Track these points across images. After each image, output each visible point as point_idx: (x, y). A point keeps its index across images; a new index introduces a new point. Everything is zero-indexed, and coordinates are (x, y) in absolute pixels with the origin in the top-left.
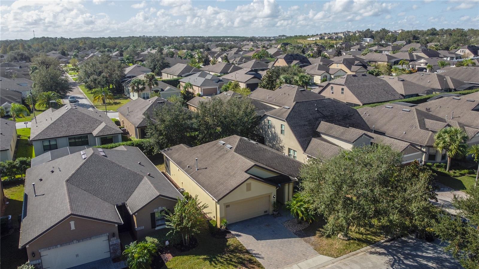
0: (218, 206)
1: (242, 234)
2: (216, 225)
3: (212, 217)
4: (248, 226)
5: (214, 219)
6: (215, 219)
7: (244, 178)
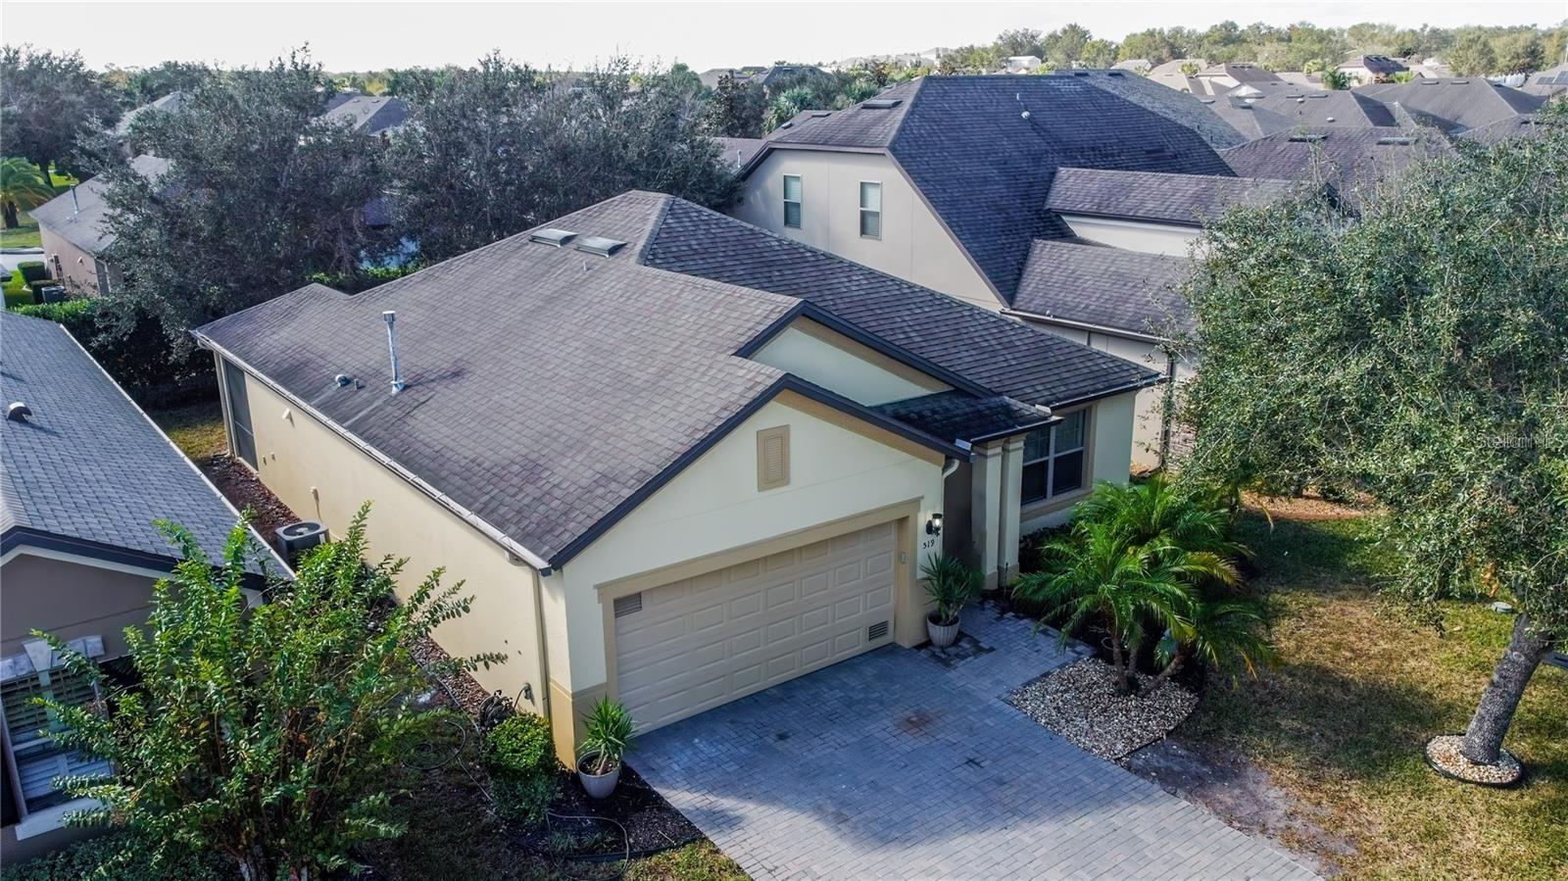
0: (556, 610)
1: (749, 809)
2: (549, 748)
3: (512, 692)
4: (782, 737)
5: (525, 706)
6: (535, 708)
7: (739, 390)
